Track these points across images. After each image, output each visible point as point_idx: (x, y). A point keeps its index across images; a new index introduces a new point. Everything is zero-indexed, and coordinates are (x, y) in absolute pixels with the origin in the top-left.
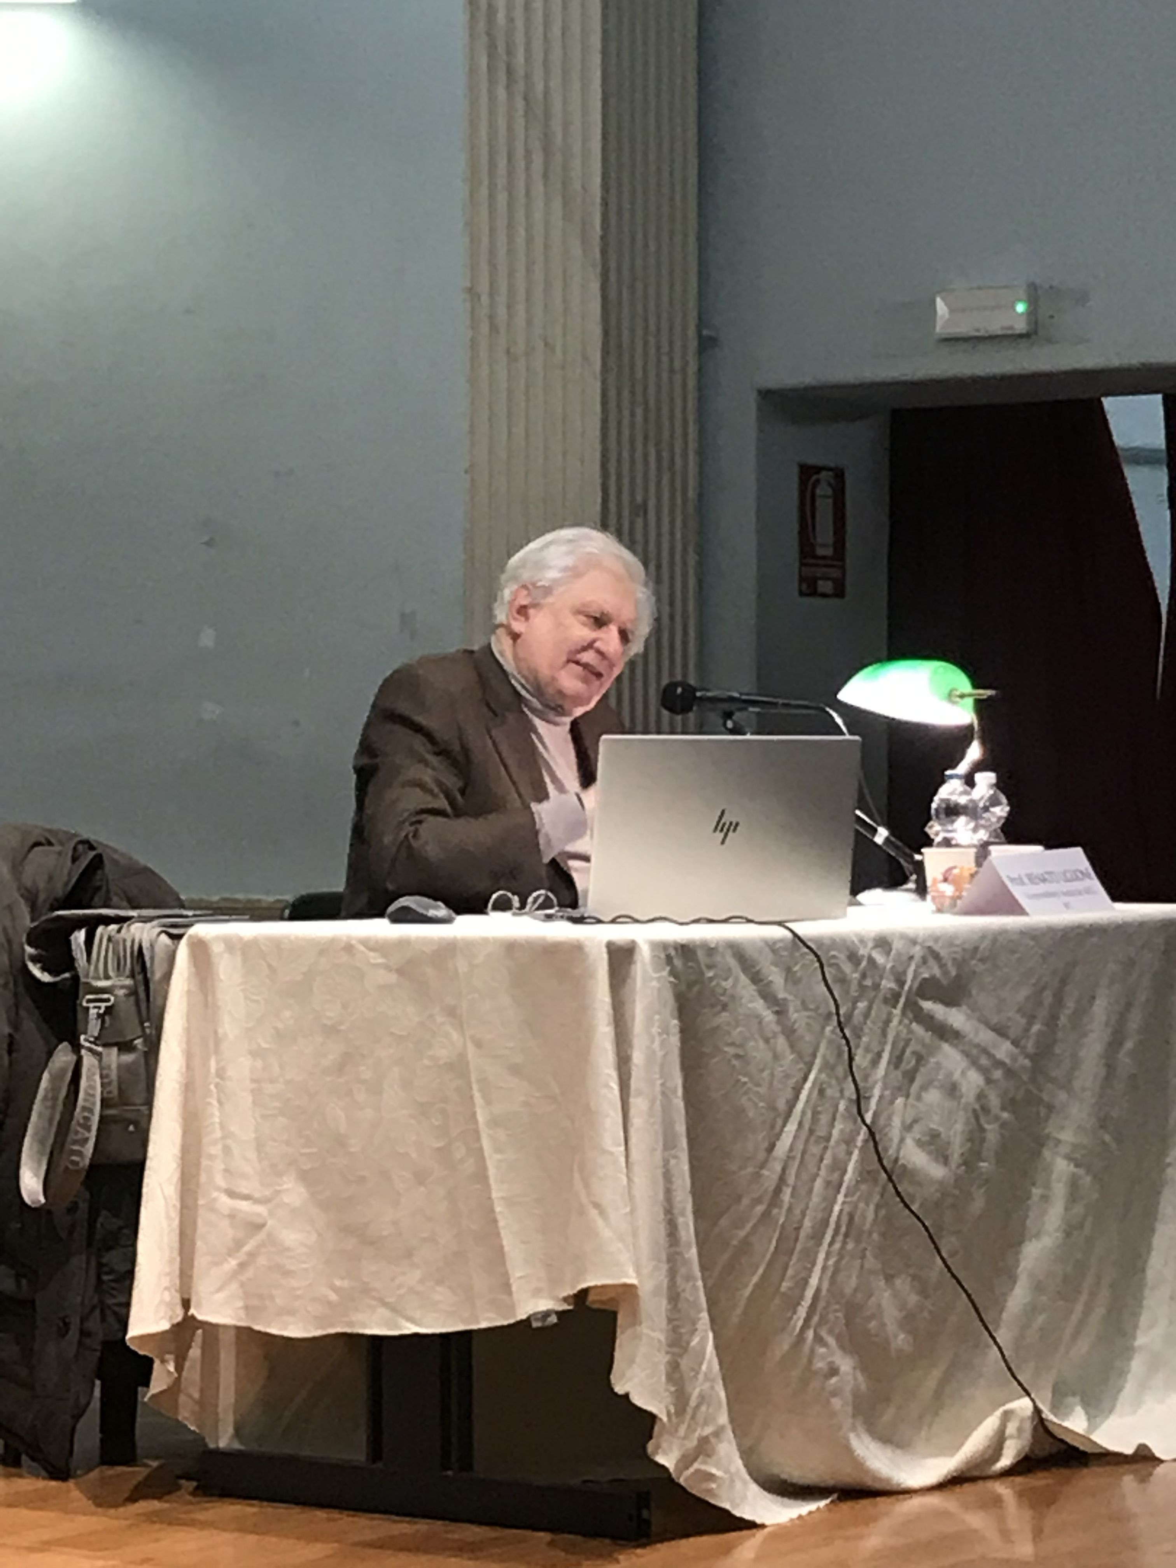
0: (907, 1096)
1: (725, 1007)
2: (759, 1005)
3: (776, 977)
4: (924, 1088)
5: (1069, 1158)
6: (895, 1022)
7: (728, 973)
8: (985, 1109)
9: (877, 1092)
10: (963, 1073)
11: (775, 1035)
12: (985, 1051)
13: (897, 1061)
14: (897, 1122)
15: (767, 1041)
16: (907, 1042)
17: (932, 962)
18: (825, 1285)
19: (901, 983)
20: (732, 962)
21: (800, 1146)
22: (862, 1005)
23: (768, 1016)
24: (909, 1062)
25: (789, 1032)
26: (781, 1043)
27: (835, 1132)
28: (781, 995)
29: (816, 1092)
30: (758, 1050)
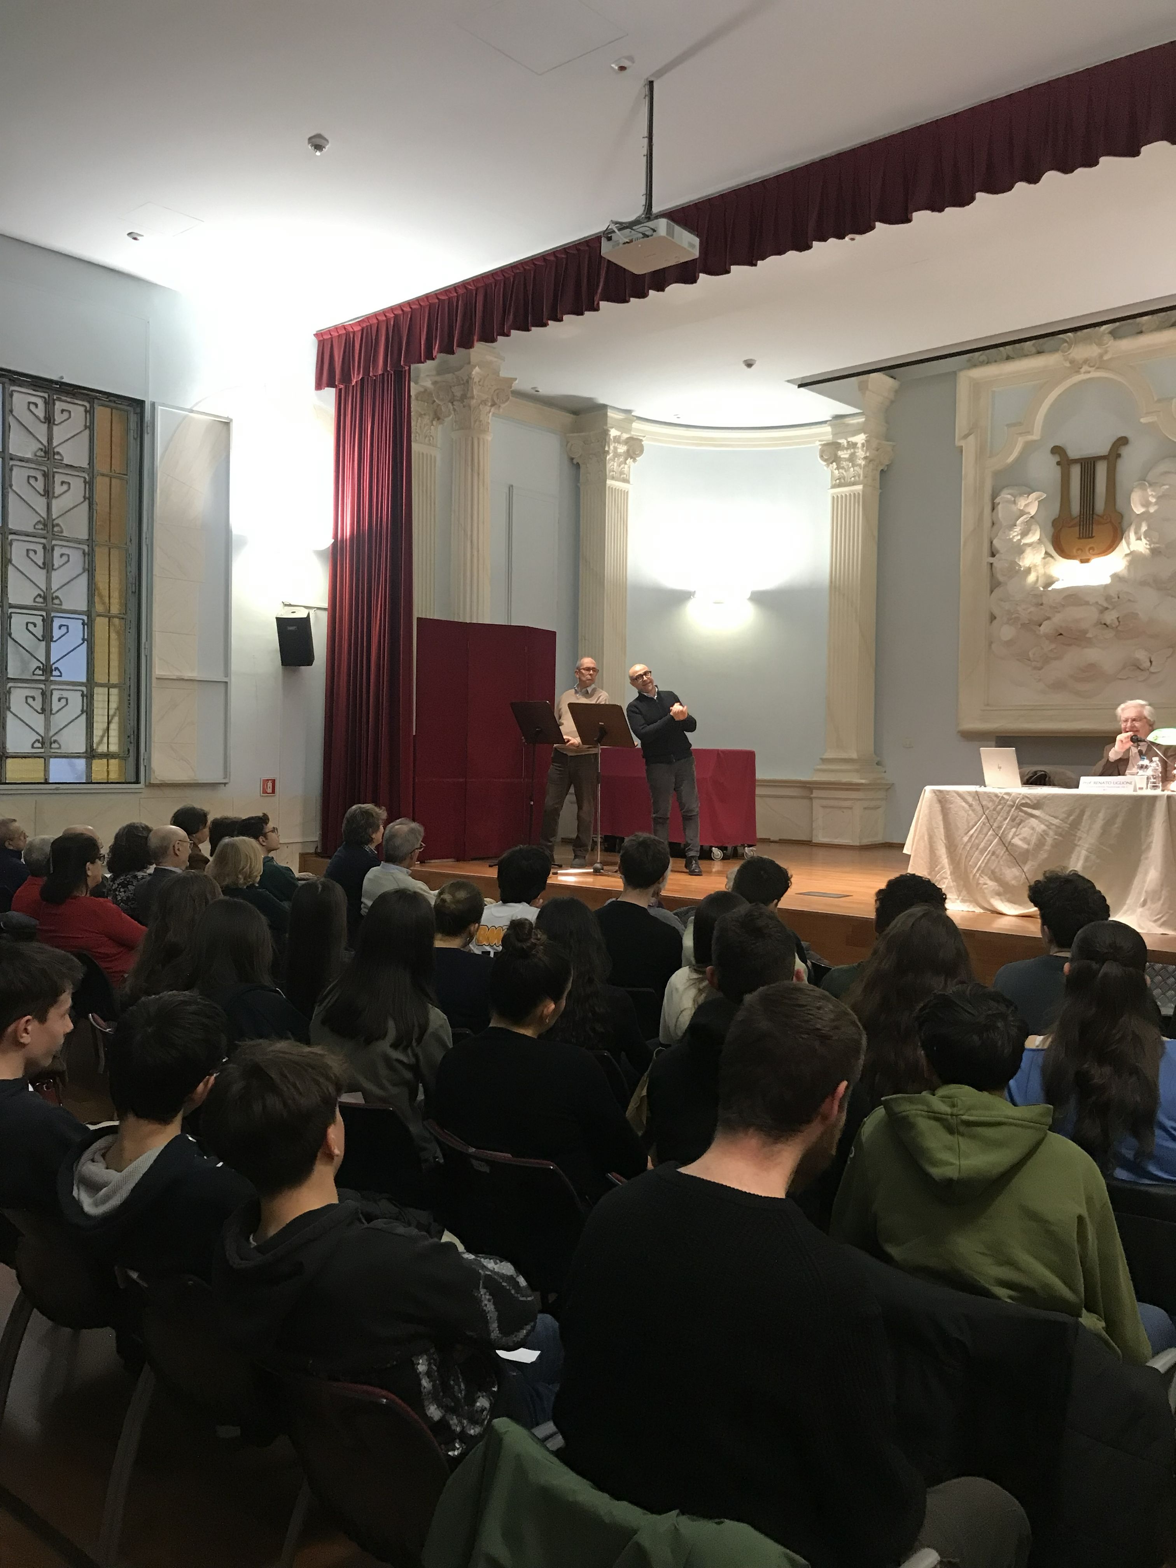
0: (1017, 828)
1: (952, 804)
2: (964, 804)
3: (970, 799)
4: (1024, 827)
5: (1087, 851)
6: (1012, 811)
7: (953, 797)
8: (1047, 834)
9: (1004, 826)
10: (1037, 825)
11: (969, 811)
12: (1047, 821)
13: (1013, 820)
14: (1011, 834)
15: (966, 812)
16: (1017, 817)
17: (1026, 799)
18: (983, 865)
19: (1015, 803)
20: (955, 795)
21: (975, 835)
22: (1000, 807)
23: (966, 806)
24: (1017, 821)
25: (973, 810)
26: (970, 812)
27: (989, 833)
28: (971, 803)
29: (982, 824)
30: (962, 813)
